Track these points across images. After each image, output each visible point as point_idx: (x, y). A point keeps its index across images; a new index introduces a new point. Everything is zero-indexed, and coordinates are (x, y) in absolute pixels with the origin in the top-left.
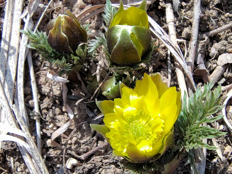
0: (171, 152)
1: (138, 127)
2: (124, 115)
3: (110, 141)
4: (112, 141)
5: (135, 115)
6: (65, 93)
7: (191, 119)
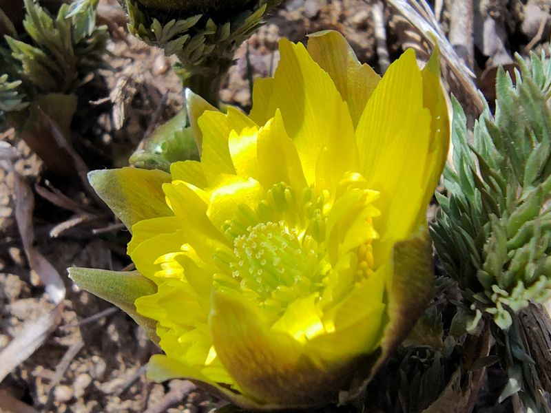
0: (430, 363)
1: (266, 244)
2: (208, 213)
3: (159, 332)
4: (168, 329)
5: (253, 206)
6: (23, 212)
7: (499, 190)
